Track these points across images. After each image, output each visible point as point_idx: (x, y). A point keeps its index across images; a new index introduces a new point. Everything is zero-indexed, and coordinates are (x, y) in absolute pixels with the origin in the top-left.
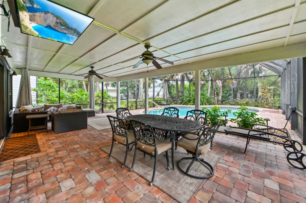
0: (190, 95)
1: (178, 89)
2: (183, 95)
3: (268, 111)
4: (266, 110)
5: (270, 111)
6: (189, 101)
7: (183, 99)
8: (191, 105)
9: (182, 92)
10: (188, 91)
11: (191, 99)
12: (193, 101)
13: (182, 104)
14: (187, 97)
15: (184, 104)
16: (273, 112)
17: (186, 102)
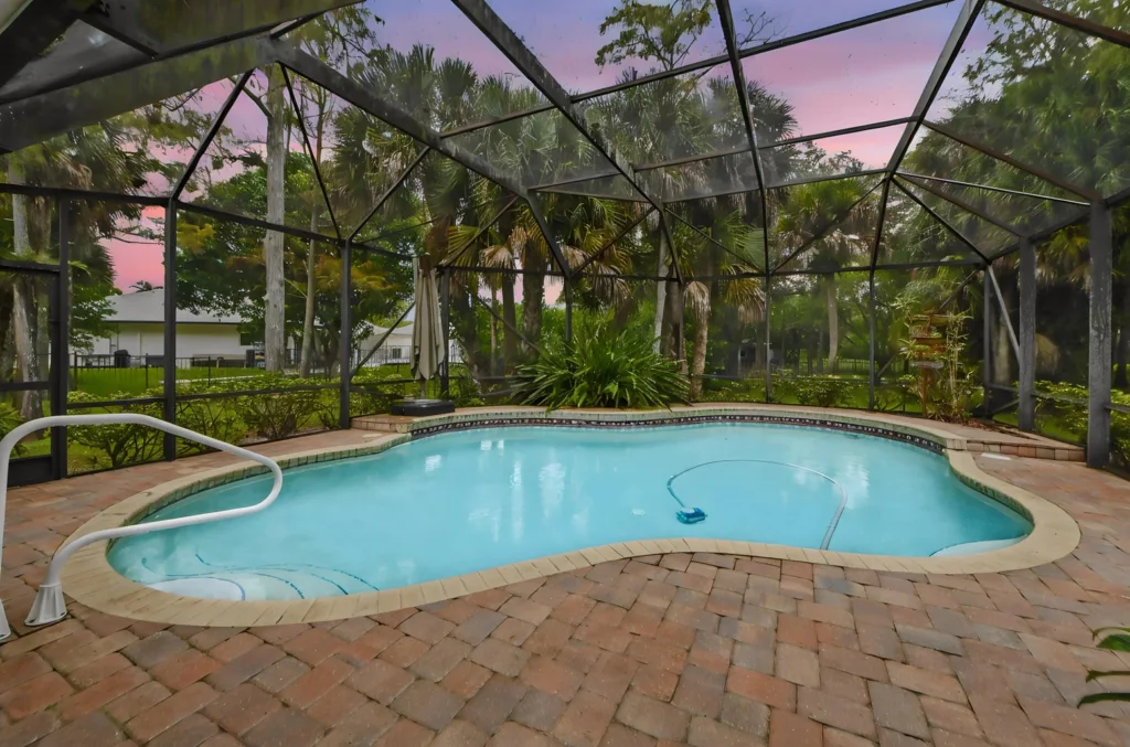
0: (569, 353)
1: (514, 324)
2: (537, 354)
3: (992, 448)
4: (986, 440)
5: (1004, 448)
6: (567, 384)
7: (534, 372)
8: (574, 406)
9: (534, 338)
10: (561, 332)
11: (577, 375)
12: (585, 383)
13: (527, 404)
14: (554, 362)
15: (535, 403)
16: (1021, 450)
17: (549, 390)
